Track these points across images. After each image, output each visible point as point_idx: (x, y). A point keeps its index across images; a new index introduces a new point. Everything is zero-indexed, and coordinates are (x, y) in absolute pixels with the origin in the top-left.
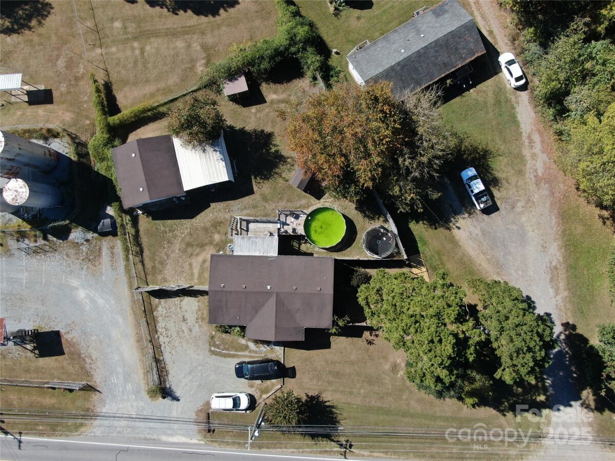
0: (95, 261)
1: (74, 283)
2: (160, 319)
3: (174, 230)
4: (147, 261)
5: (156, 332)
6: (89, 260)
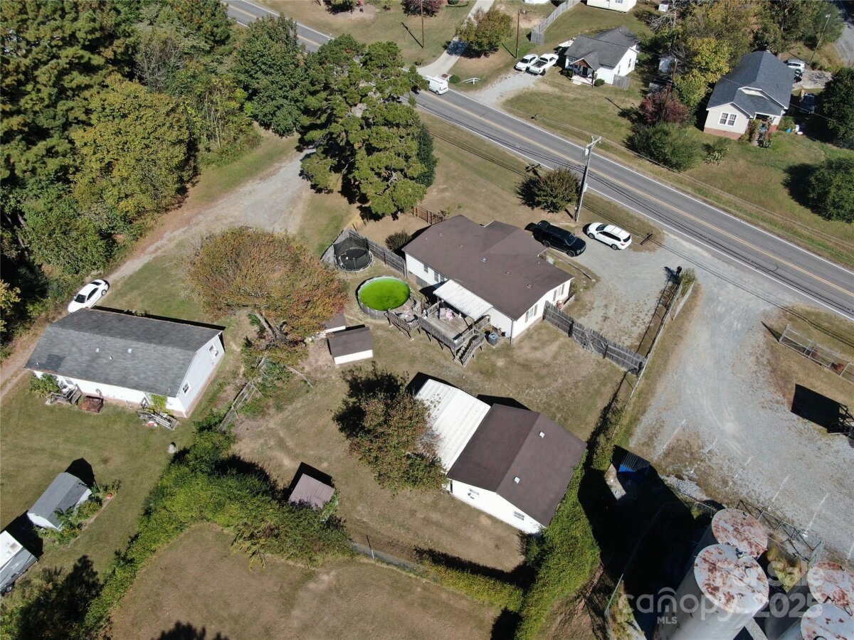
0: (684, 447)
2: (635, 335)
3: (545, 403)
4: (608, 396)
5: (648, 328)
6: (692, 454)
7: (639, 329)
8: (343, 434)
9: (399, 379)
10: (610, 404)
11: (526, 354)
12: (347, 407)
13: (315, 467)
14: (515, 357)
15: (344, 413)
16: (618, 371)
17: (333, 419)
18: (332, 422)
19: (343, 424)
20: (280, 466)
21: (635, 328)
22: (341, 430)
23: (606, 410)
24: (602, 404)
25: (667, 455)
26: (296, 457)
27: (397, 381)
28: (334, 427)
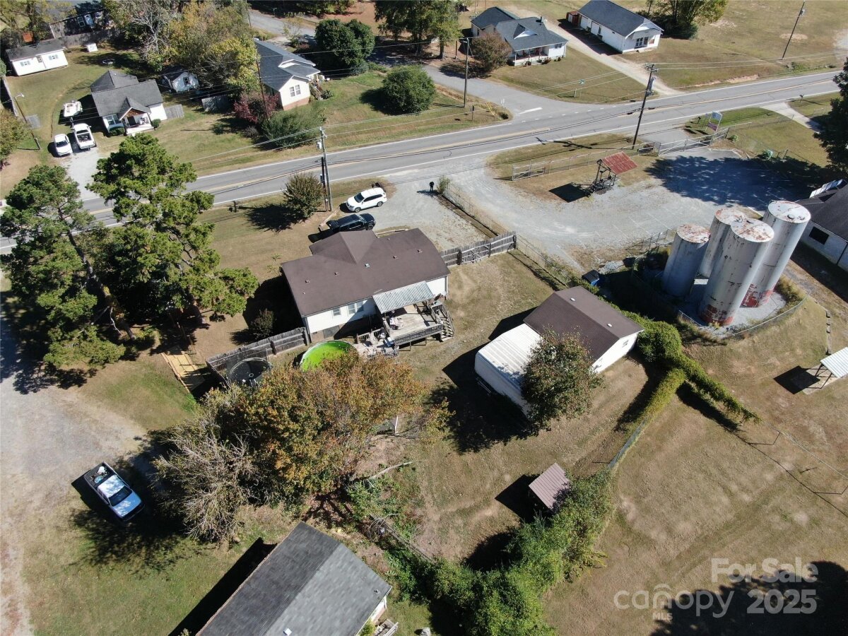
1: (585, 235)
2: (476, 233)
3: (515, 304)
4: (525, 269)
5: (472, 224)
6: (585, 254)
7: (472, 230)
8: (482, 451)
9: (442, 387)
10: (532, 271)
11: (461, 295)
12: (453, 437)
13: (505, 487)
14: (460, 303)
15: (459, 442)
16: (503, 255)
17: (461, 454)
18: (463, 457)
19: (471, 447)
20: (492, 519)
21: (469, 231)
22: (476, 450)
23: (535, 274)
24: (531, 275)
25: (582, 265)
26: (487, 503)
27: (443, 389)
28: (469, 456)
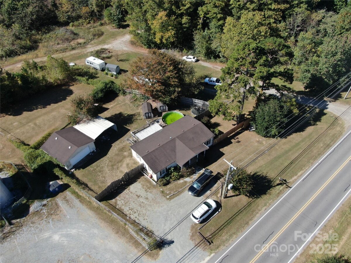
0: (56, 212)
1: (46, 235)
2: (123, 207)
4: (93, 188)
6: (52, 214)
10: (88, 187)
